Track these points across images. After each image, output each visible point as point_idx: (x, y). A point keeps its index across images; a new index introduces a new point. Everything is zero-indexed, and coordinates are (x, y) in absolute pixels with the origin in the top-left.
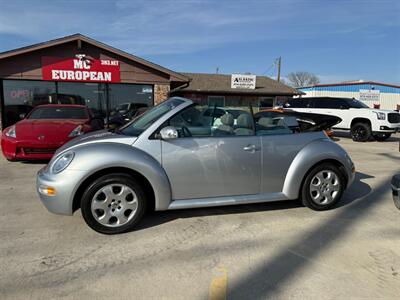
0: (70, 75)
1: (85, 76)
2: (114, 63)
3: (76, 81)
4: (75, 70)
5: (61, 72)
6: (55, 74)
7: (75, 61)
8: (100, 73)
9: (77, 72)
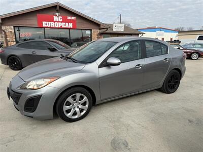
0: (52, 24)
1: (60, 25)
2: (74, 18)
3: (55, 28)
4: (55, 22)
5: (47, 23)
6: (44, 24)
7: (54, 17)
8: (67, 24)
9: (56, 23)
